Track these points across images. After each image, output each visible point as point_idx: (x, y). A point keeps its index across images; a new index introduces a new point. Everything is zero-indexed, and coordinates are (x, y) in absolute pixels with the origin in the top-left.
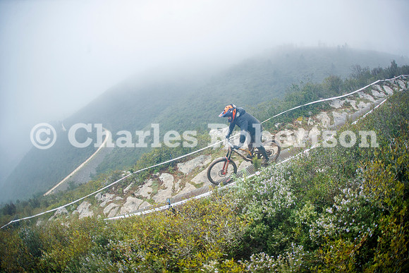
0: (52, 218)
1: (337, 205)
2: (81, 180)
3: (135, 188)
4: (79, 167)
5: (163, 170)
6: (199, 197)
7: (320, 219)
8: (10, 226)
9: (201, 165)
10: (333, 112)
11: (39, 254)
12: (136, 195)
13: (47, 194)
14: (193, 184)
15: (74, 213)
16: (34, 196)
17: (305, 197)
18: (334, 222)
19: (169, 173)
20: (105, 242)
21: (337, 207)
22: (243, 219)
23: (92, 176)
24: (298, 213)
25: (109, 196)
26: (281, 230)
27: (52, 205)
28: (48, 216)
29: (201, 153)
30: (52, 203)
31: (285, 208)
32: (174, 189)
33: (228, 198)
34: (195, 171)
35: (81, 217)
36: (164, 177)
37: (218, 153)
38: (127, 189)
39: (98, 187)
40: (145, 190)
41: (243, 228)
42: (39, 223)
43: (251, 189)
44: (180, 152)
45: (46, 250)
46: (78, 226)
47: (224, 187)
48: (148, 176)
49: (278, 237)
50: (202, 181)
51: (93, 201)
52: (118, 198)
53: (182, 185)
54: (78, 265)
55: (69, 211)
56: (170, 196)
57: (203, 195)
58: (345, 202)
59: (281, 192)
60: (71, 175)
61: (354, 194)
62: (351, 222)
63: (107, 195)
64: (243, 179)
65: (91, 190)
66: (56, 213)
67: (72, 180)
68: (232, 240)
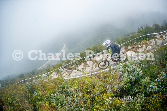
0: (40, 78)
1: (159, 78)
3: (76, 66)
6: (104, 71)
8: (21, 83)
10: (157, 39)
11: (33, 93)
12: (77, 69)
13: (38, 69)
15: (50, 76)
16: (33, 70)
17: (146, 74)
19: (91, 60)
20: (63, 88)
27: (41, 74)
28: (38, 78)
30: (41, 73)
31: (139, 78)
32: (92, 67)
35: (53, 78)
36: (89, 62)
38: (73, 67)
39: (60, 66)
40: (80, 67)
41: (122, 84)
42: (34, 81)
43: (125, 69)
45: (36, 92)
46: (52, 81)
47: (114, 67)
48: (82, 62)
51: (58, 71)
52: (69, 70)
53: (96, 66)
54: (50, 97)
55: (48, 75)
56: (91, 70)
58: (162, 77)
60: (49, 61)
62: (163, 86)
63: (65, 69)
65: (58, 67)
66: (42, 76)
67: (49, 63)
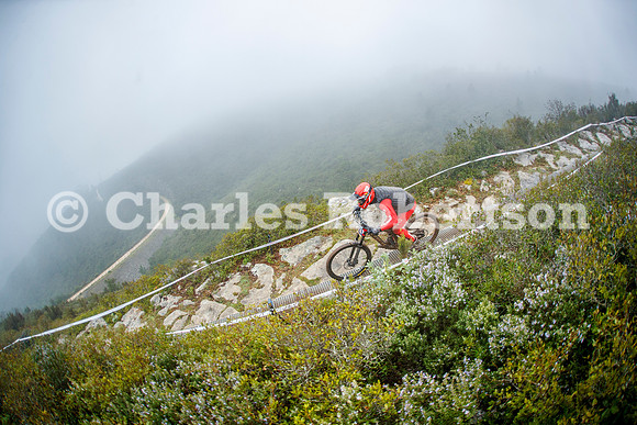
17: (480, 293)
20: (171, 364)
21: (529, 300)
24: (470, 315)
26: (446, 342)
31: (451, 308)
49: (440, 352)
51: (147, 306)
52: (187, 302)
54: (130, 400)
59: (444, 284)
61: (554, 282)
64: (383, 270)
65: (144, 290)
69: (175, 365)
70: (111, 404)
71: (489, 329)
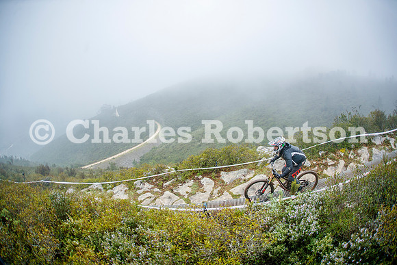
0: (85, 190)
1: (353, 242)
2: (124, 164)
3: (175, 185)
4: (124, 152)
5: (206, 174)
6: (234, 207)
7: (334, 252)
9: (243, 178)
11: (65, 218)
12: (175, 191)
13: (85, 167)
14: (231, 193)
15: (108, 192)
16: (72, 166)
17: (328, 229)
18: (344, 257)
19: (211, 178)
20: (133, 226)
21: (351, 243)
22: (268, 237)
23: (135, 163)
24: (317, 242)
25: (148, 186)
26: (298, 255)
27: (89, 179)
28: (82, 187)
29: (245, 166)
30: (90, 177)
31: (308, 236)
32: (212, 194)
33: (261, 214)
34: (236, 182)
35: (115, 197)
36: (206, 181)
37: (262, 170)
38: (168, 183)
39: (139, 174)
40: (184, 189)
41: (266, 244)
42: (71, 191)
43: (283, 211)
44: (226, 161)
45: (72, 217)
46: (112, 204)
47: (260, 204)
48: (190, 177)
49: (292, 260)
50: (240, 193)
51: (131, 186)
52: (156, 190)
53: (221, 193)
54: (101, 237)
55: (105, 188)
56: (206, 200)
57: (237, 207)
58: (359, 241)
59: (309, 219)
60: (115, 157)
61: (369, 235)
62: (358, 261)
63: (147, 184)
64: (278, 200)
65: (132, 176)
66: (91, 186)
67: (114, 161)
68: (252, 253)
69: (136, 227)
70: (89, 236)
71: (325, 254)
